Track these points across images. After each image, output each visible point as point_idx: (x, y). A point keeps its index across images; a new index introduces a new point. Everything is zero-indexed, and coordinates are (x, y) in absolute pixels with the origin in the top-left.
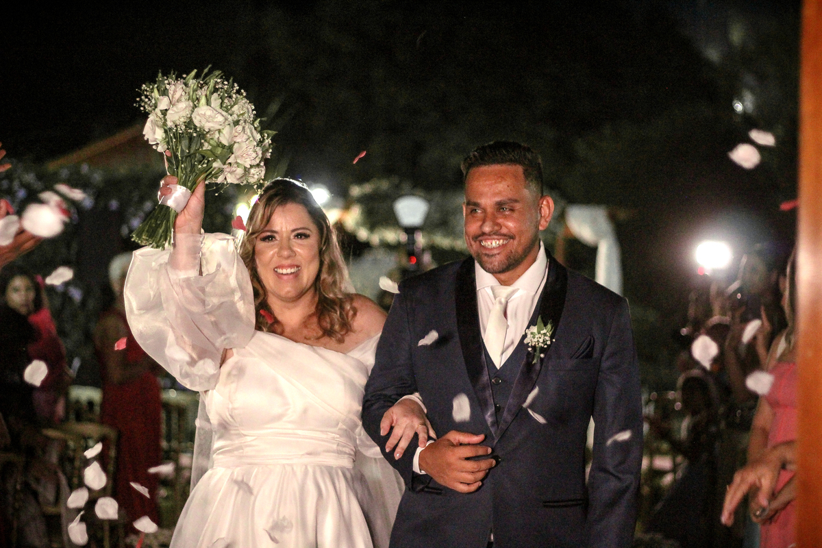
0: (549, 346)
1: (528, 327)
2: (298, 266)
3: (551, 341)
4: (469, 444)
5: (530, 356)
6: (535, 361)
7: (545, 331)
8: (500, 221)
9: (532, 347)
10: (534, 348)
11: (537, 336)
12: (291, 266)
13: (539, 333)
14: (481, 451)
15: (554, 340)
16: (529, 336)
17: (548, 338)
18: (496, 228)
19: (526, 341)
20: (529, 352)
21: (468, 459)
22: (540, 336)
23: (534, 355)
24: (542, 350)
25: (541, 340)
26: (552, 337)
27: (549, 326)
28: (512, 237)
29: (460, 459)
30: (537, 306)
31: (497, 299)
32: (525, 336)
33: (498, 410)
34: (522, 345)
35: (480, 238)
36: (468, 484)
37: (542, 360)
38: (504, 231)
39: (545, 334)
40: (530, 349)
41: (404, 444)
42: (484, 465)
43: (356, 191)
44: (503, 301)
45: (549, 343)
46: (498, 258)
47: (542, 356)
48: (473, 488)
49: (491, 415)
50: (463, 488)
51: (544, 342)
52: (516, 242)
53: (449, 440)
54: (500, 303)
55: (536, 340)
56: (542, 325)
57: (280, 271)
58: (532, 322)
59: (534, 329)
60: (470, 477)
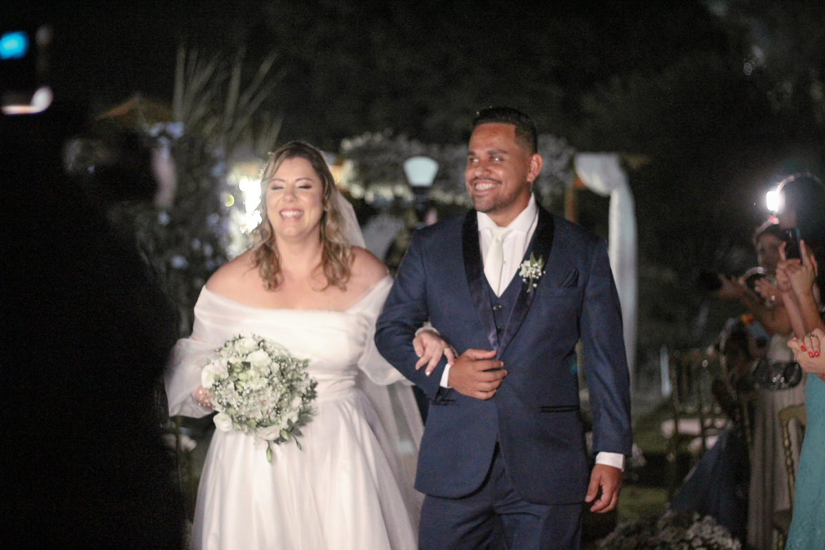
0: (540, 277)
1: (523, 262)
2: (299, 210)
3: (543, 274)
4: (484, 359)
5: (525, 286)
6: (528, 291)
7: (536, 265)
8: (490, 168)
9: (526, 278)
10: (528, 279)
11: (530, 269)
12: (294, 210)
13: (532, 266)
14: (496, 365)
15: (544, 272)
16: (524, 269)
17: (539, 270)
18: (486, 173)
19: (521, 274)
20: (524, 283)
21: (485, 371)
22: (533, 269)
23: (528, 285)
24: (535, 281)
25: (534, 272)
26: (542, 270)
27: (540, 261)
28: (500, 182)
29: (479, 371)
30: (530, 243)
31: (495, 238)
32: (519, 270)
33: (499, 332)
34: (517, 277)
35: (475, 182)
36: (486, 392)
37: (535, 289)
38: (493, 176)
39: (537, 268)
40: (524, 280)
41: (433, 363)
42: (499, 374)
43: (347, 145)
44: (500, 238)
45: (540, 274)
46: (486, 198)
47: (535, 285)
48: (490, 394)
49: (494, 336)
50: (483, 396)
51: (536, 274)
52: (503, 187)
53: (469, 357)
54: (497, 241)
55: (529, 272)
56: (534, 259)
57: (284, 214)
58: (526, 258)
59: (528, 263)
60: (487, 386)
